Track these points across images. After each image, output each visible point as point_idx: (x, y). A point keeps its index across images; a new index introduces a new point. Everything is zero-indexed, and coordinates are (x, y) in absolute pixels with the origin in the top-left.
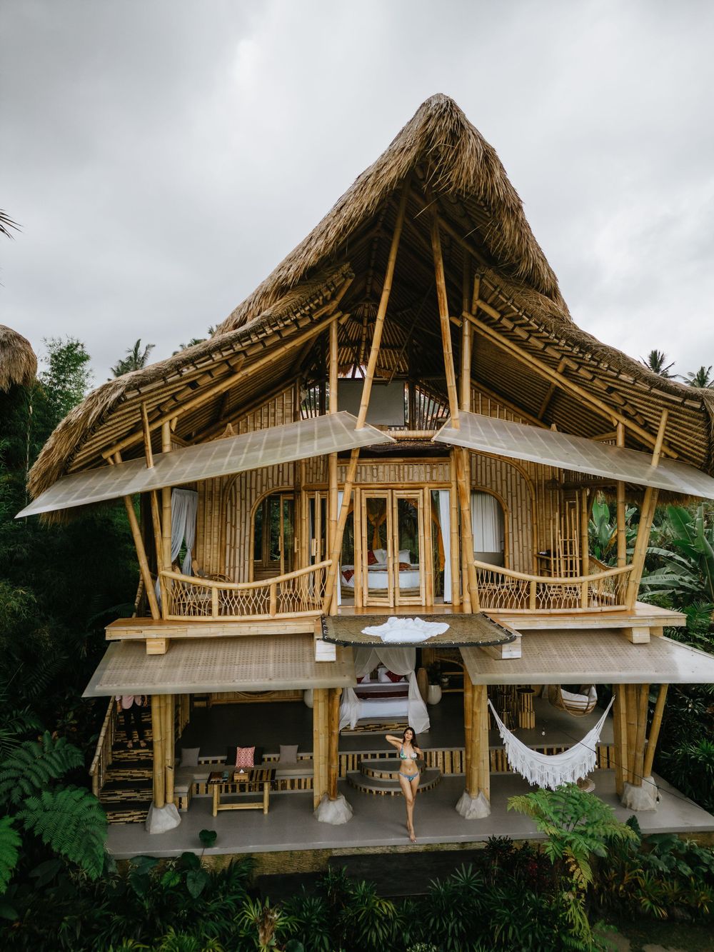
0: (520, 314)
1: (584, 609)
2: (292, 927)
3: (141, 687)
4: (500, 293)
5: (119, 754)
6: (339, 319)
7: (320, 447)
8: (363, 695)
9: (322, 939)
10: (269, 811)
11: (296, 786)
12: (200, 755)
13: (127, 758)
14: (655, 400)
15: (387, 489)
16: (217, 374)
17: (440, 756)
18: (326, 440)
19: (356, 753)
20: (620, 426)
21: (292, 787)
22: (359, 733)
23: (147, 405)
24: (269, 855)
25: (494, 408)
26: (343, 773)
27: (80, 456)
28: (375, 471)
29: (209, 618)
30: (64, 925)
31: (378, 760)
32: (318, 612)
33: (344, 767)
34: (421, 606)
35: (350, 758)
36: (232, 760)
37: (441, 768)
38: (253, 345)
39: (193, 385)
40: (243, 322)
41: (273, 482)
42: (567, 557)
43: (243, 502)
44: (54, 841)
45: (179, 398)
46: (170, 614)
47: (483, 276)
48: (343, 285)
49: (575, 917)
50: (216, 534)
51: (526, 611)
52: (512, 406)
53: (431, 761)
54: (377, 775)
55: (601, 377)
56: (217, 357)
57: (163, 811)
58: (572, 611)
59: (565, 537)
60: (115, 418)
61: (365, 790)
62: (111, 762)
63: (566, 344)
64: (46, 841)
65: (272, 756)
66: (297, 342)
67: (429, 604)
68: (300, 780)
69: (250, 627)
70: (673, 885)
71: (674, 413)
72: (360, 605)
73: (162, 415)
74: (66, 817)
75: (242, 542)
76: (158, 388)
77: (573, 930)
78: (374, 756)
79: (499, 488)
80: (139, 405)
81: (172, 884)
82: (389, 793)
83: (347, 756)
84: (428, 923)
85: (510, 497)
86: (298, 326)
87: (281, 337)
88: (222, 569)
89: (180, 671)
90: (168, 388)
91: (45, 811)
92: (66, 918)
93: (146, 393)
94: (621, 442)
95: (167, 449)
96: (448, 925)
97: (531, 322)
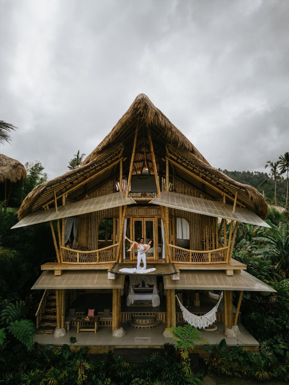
0: (182, 158)
1: (210, 262)
2: (92, 369)
3: (51, 286)
4: (175, 151)
5: (47, 310)
6: (123, 159)
7: (112, 205)
8: (136, 292)
9: (103, 374)
10: (97, 332)
11: (108, 324)
12: (76, 311)
13: (50, 311)
14: (232, 188)
15: (142, 218)
16: (79, 179)
17: (161, 315)
18: (115, 202)
19: (131, 313)
20: (224, 196)
21: (107, 324)
22: (134, 306)
23: (55, 190)
24: (93, 347)
25: (185, 187)
26: (126, 320)
27: (34, 207)
28: (138, 211)
29: (76, 263)
30: (21, 365)
31: (139, 315)
32: (114, 262)
33: (126, 318)
34: (154, 260)
35: (129, 314)
36: (86, 314)
37: (162, 320)
38: (92, 170)
39: (72, 183)
40: (88, 162)
41: (105, 214)
42: (210, 243)
43: (95, 221)
44: (17, 337)
45: (67, 187)
46: (63, 261)
47: (168, 146)
48: (121, 150)
49: (186, 370)
50: (85, 233)
51: (188, 263)
52: (192, 187)
53: (158, 317)
54: (137, 321)
55: (214, 179)
56: (78, 174)
57: (59, 330)
58: (205, 263)
59: (209, 235)
60: (43, 196)
61: (132, 326)
62: (44, 312)
63: (199, 168)
64: (15, 336)
65: (101, 313)
66: (109, 167)
67: (157, 259)
68: (109, 322)
69: (89, 267)
70: (235, 364)
71: (240, 192)
72: (132, 259)
73: (62, 193)
74: (22, 329)
75: (94, 235)
76: (59, 185)
77: (185, 375)
78: (137, 314)
79: (188, 216)
80: (53, 191)
81: (58, 354)
82: (141, 328)
83: (128, 314)
84: (141, 371)
85: (192, 220)
86: (107, 163)
87: (101, 166)
88: (87, 245)
89: (64, 282)
90: (61, 185)
91: (16, 327)
92: (22, 363)
93: (53, 187)
94: (224, 202)
95: (64, 204)
96: (147, 373)
97: (186, 161)
